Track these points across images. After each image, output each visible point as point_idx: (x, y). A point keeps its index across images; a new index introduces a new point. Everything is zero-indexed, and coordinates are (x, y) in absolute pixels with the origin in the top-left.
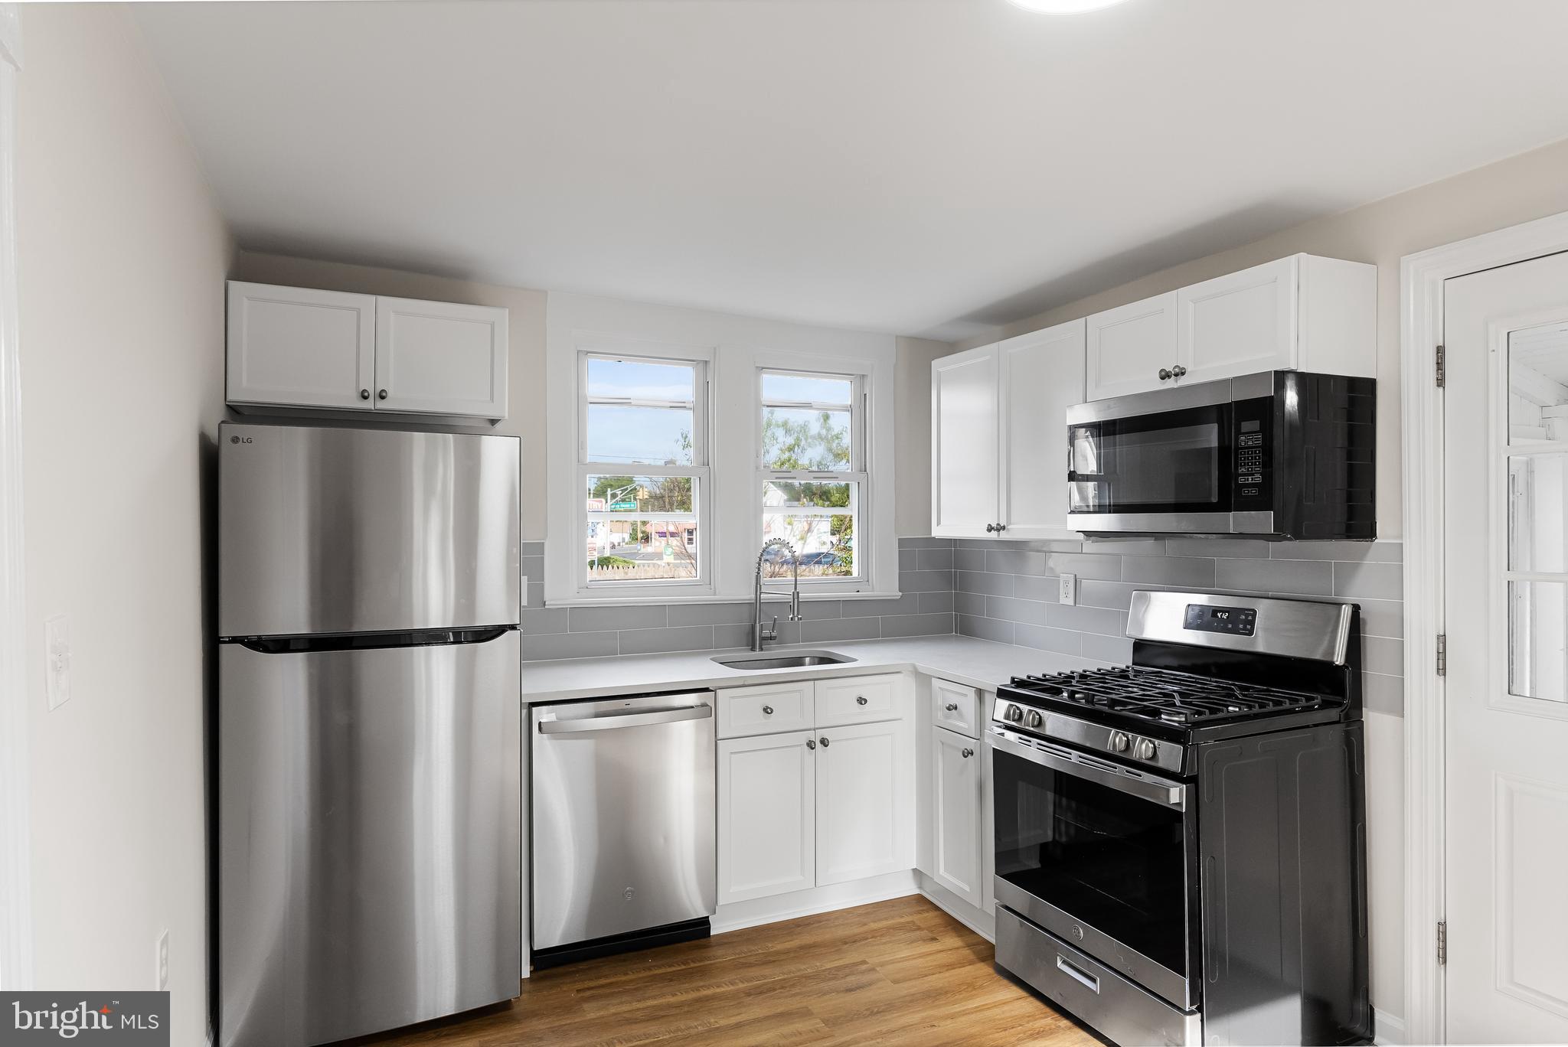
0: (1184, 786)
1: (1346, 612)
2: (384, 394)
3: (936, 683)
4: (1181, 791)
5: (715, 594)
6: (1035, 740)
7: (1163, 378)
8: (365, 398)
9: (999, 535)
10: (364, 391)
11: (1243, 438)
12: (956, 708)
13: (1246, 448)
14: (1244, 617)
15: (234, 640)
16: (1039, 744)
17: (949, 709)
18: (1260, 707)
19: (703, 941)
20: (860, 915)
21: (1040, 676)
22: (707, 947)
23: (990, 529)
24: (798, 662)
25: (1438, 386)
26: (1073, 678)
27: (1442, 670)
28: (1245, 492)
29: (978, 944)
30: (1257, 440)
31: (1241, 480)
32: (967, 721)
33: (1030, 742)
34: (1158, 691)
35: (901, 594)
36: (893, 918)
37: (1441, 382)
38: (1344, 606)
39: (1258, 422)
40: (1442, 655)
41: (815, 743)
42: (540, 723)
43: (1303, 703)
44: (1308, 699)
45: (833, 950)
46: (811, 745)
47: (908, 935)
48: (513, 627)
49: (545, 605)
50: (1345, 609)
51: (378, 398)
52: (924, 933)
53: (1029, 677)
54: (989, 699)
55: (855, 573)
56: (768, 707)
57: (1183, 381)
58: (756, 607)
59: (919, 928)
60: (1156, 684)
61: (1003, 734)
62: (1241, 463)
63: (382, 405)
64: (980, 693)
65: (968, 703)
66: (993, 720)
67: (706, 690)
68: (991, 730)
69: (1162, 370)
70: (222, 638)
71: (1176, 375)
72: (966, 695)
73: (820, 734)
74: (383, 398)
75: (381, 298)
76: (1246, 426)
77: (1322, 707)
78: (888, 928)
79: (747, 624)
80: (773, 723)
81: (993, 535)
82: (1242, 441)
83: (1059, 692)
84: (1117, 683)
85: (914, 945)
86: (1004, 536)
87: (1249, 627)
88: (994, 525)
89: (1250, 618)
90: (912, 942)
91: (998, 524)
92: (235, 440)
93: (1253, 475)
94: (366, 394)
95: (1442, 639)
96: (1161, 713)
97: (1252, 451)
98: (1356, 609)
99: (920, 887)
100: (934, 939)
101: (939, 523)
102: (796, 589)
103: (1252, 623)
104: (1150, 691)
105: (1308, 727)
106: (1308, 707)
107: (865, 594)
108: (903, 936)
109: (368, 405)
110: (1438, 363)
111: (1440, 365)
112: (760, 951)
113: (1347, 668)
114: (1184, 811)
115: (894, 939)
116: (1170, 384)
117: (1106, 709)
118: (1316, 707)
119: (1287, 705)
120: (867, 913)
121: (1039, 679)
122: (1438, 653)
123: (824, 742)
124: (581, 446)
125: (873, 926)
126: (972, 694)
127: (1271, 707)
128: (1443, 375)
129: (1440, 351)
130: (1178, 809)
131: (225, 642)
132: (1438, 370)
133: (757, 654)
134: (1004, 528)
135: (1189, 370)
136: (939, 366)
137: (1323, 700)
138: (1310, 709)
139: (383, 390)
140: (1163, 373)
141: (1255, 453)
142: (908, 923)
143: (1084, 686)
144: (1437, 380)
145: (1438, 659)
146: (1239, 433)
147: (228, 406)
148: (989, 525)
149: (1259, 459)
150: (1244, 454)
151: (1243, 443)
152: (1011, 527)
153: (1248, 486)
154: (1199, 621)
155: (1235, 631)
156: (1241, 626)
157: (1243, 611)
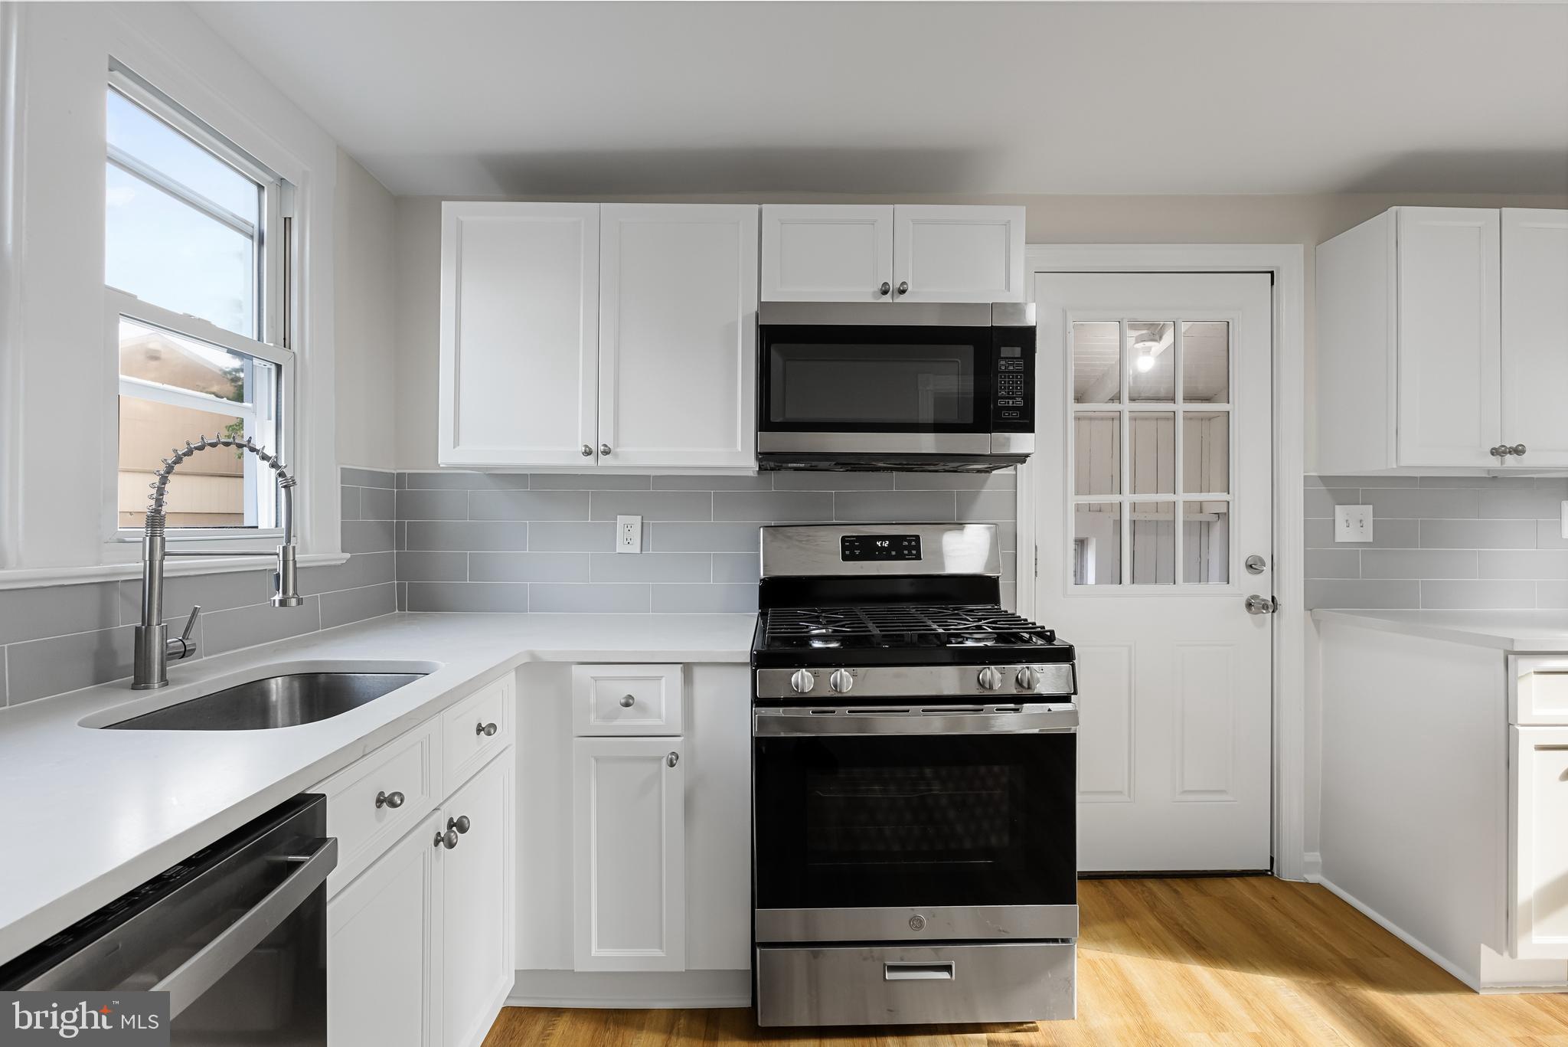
3: (582, 674)
7: (883, 292)
9: (597, 460)
11: (1003, 362)
13: (1006, 372)
14: (906, 543)
17: (627, 704)
23: (588, 452)
27: (1037, 573)
28: (1005, 414)
30: (1018, 366)
31: (1001, 403)
35: (348, 555)
39: (1020, 349)
40: (1037, 561)
57: (904, 299)
62: (1001, 387)
72: (656, 678)
76: (1006, 352)
81: (591, 460)
82: (1002, 365)
86: (607, 461)
87: (914, 552)
88: (589, 447)
89: (913, 543)
91: (597, 446)
93: (1014, 398)
95: (1036, 549)
97: (1012, 376)
101: (457, 443)
103: (917, 548)
122: (1035, 560)
123: (463, 825)
134: (608, 451)
135: (913, 289)
136: (459, 212)
140: (884, 288)
141: (1016, 378)
145: (1035, 565)
146: (998, 357)
148: (581, 447)
149: (1021, 384)
150: (1005, 378)
151: (1003, 368)
152: (618, 450)
153: (1009, 408)
154: (857, 552)
155: (900, 557)
156: (906, 552)
157: (904, 537)
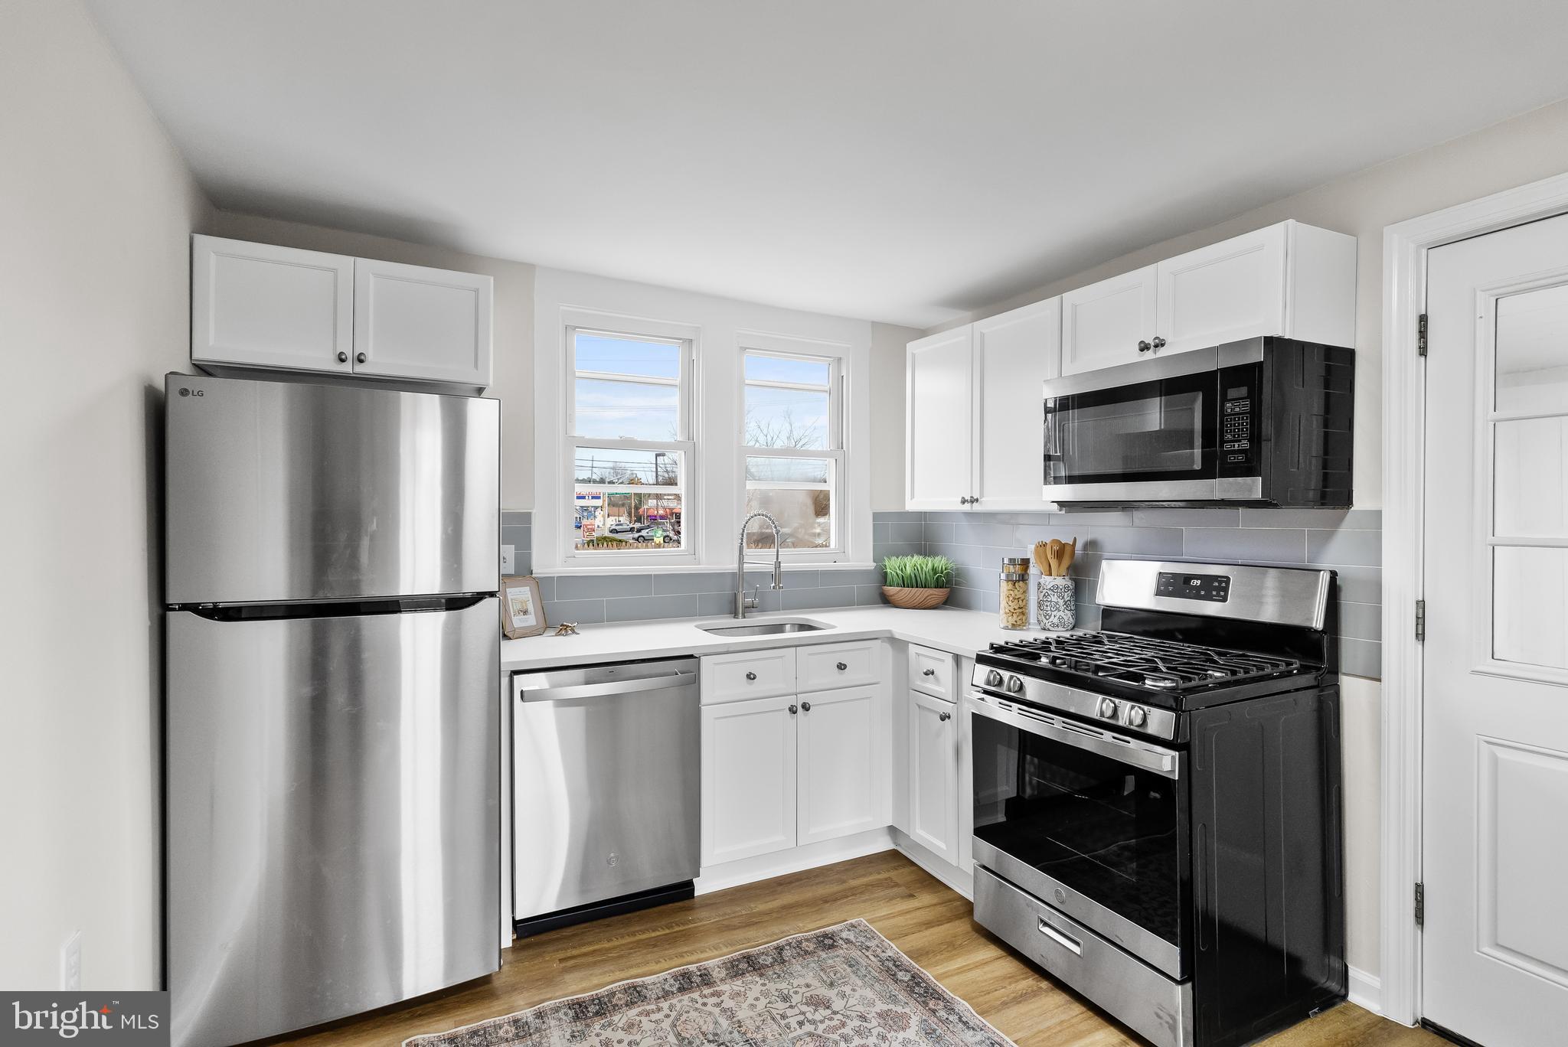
0: (1177, 753)
1: (1324, 579)
2: (362, 357)
3: (912, 649)
4: (1173, 758)
5: (699, 564)
6: (1015, 706)
7: (1142, 350)
8: (342, 361)
9: (972, 507)
10: (341, 353)
11: (1229, 405)
12: (933, 673)
13: (1233, 415)
14: (1217, 584)
15: (184, 607)
16: (1020, 709)
17: (926, 674)
18: (1245, 673)
19: (687, 903)
20: (838, 872)
21: (1017, 642)
22: (690, 909)
23: (964, 501)
24: (778, 628)
25: (1421, 355)
26: (1050, 643)
27: (1421, 636)
28: (1231, 459)
29: (954, 900)
30: (1245, 406)
31: (1227, 447)
32: (943, 685)
33: (1011, 707)
34: (1137, 656)
35: (874, 564)
36: (871, 874)
37: (1423, 351)
38: (1322, 572)
39: (1246, 388)
40: (1421, 620)
41: (797, 708)
42: (522, 692)
43: (1283, 667)
44: (1288, 664)
45: (814, 910)
46: (793, 710)
47: (887, 892)
48: (492, 594)
49: (532, 574)
50: (1323, 575)
51: (356, 362)
52: (901, 890)
53: (1007, 643)
54: (967, 666)
55: (833, 545)
56: (751, 673)
57: (1163, 352)
58: (739, 578)
59: (897, 885)
60: (1133, 649)
61: (983, 699)
62: (1227, 430)
63: (360, 369)
64: (957, 659)
65: (945, 669)
66: (972, 685)
67: (691, 656)
68: (970, 694)
69: (1142, 342)
70: (171, 605)
71: (1156, 346)
72: (943, 661)
73: (802, 699)
74: (361, 361)
75: (359, 260)
76: (1232, 393)
77: (1300, 673)
78: (867, 885)
79: (728, 592)
80: (755, 688)
81: (967, 507)
82: (1229, 408)
83: (1037, 657)
84: (1094, 649)
85: (894, 902)
86: (976, 507)
87: (1222, 593)
88: (968, 498)
89: (1224, 585)
90: (891, 900)
91: (972, 497)
92: (184, 392)
93: (1239, 441)
94: (343, 357)
95: (1421, 605)
96: (1145, 679)
97: (1239, 418)
98: (1334, 575)
99: (895, 843)
100: (911, 896)
101: (913, 497)
102: (777, 559)
103: (1226, 590)
104: (1130, 656)
105: (1289, 692)
106: (1288, 672)
107: (841, 565)
108: (882, 893)
109: (346, 368)
110: (1420, 332)
111: (1423, 334)
112: (744, 912)
113: (1326, 633)
114: (1177, 778)
115: (872, 896)
116: (1149, 355)
117: (1090, 675)
118: (1295, 672)
119: (1268, 670)
120: (847, 870)
121: (1016, 645)
122: (1417, 618)
123: (806, 707)
124: (568, 417)
125: (853, 883)
126: (949, 660)
127: (1254, 673)
128: (1426, 343)
129: (1423, 319)
130: (1171, 777)
131: (174, 610)
132: (1420, 339)
133: (740, 622)
134: (977, 500)
135: (1168, 341)
136: (913, 347)
137: (1301, 665)
138: (1289, 674)
139: (361, 354)
140: (1142, 345)
141: (1243, 419)
142: (886, 879)
143: (1064, 652)
144: (1420, 348)
145: (1417, 624)
146: (1224, 400)
147: (194, 364)
148: (963, 498)
149: (1247, 425)
150: (1231, 421)
151: (1229, 411)
152: (983, 499)
153: (1234, 452)
154: (1171, 588)
155: (1208, 597)
156: (1214, 593)
157: (1216, 578)
